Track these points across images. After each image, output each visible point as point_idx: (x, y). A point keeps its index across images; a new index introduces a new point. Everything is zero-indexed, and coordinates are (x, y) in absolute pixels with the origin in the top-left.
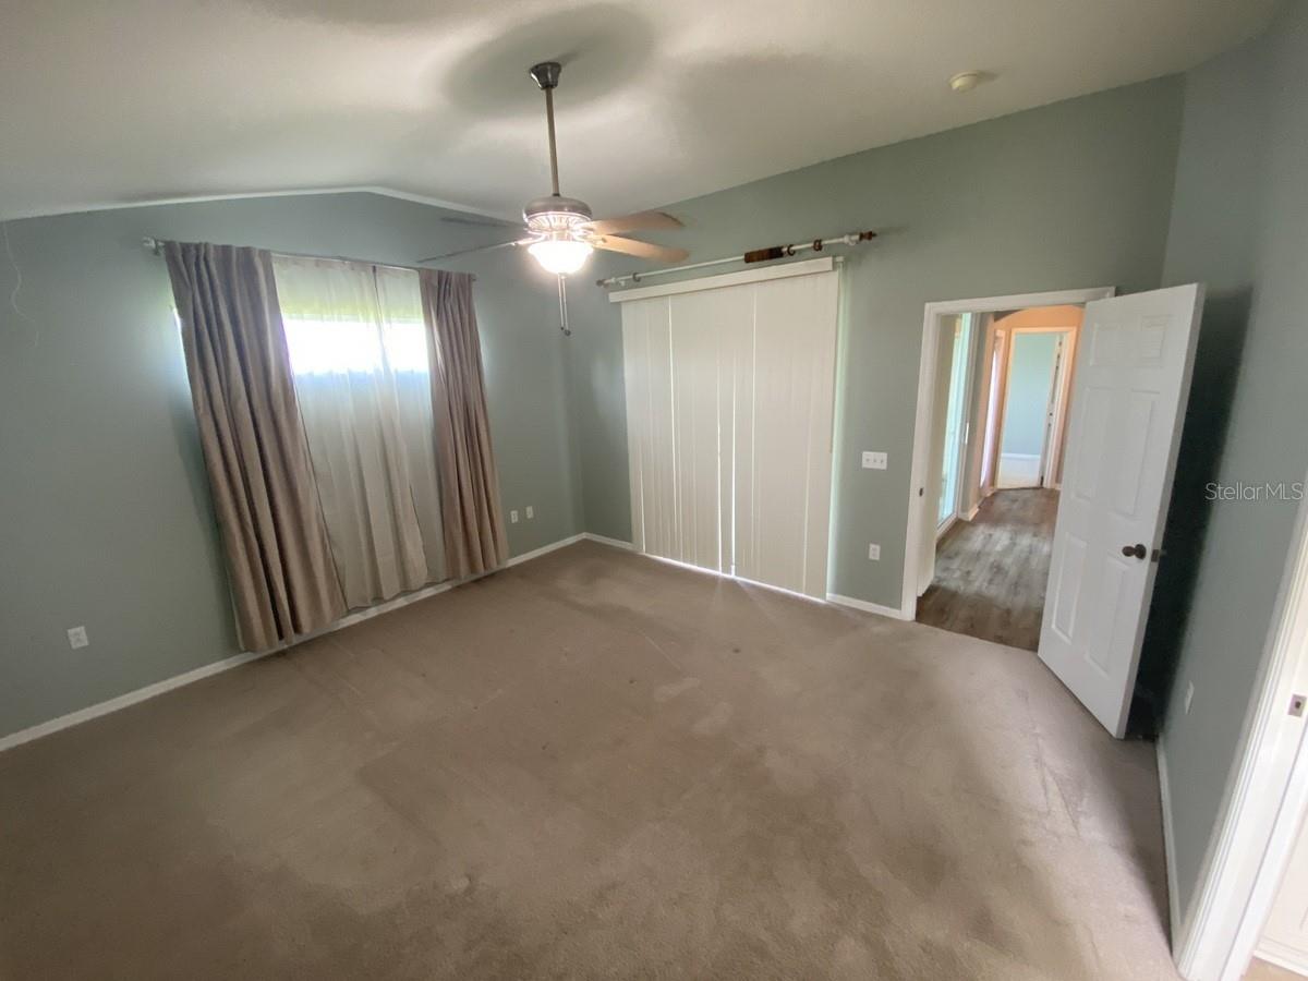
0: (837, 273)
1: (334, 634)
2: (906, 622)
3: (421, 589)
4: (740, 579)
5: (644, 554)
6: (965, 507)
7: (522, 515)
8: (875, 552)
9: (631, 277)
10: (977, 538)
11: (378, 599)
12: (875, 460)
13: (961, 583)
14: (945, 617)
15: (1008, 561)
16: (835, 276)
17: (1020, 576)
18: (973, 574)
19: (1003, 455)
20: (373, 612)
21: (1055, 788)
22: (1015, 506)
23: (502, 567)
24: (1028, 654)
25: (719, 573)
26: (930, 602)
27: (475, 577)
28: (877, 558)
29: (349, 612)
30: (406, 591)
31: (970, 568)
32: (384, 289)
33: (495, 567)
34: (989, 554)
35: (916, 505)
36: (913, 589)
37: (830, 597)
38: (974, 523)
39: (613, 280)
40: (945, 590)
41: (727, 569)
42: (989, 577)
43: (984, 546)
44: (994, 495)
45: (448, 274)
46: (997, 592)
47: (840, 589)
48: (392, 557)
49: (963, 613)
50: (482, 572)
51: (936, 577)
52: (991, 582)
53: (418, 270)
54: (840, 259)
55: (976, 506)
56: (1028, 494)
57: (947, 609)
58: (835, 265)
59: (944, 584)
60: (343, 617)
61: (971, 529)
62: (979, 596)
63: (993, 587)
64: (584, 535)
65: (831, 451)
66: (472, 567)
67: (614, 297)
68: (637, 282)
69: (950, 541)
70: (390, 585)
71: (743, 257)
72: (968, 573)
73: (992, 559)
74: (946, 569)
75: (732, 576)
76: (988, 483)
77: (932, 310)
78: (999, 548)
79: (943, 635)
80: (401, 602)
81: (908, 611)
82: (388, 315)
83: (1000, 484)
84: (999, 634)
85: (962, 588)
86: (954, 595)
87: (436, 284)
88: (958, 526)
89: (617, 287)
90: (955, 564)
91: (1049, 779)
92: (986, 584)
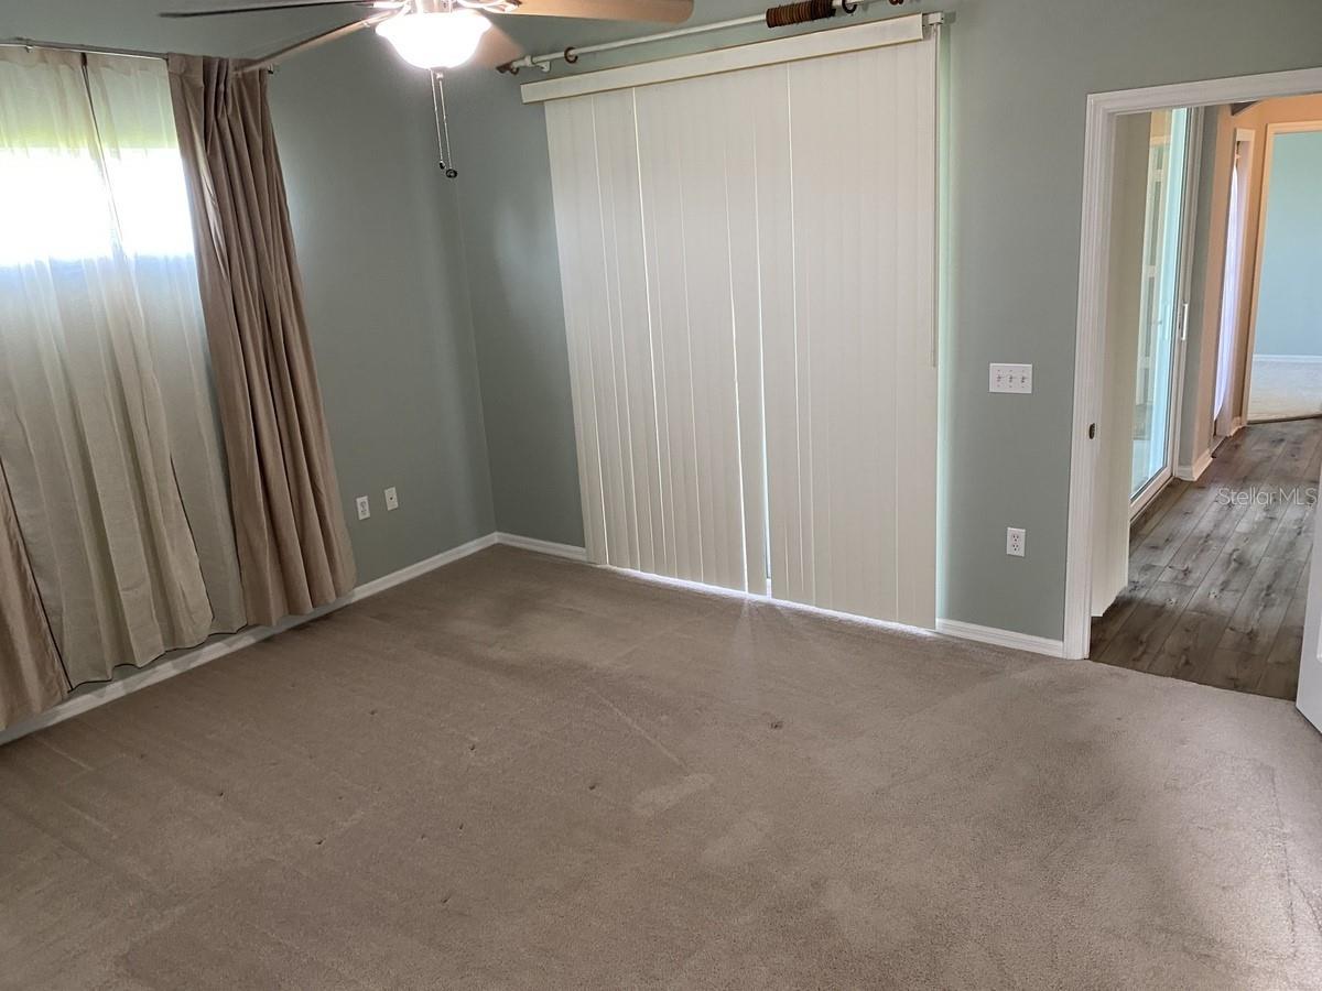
0: (931, 44)
1: (46, 732)
2: (1073, 662)
3: (202, 645)
4: (781, 602)
5: (608, 566)
6: (1185, 459)
7: (377, 503)
8: (1016, 541)
9: (562, 54)
10: (1207, 511)
11: (125, 666)
12: (1011, 378)
13: (1172, 591)
14: (1141, 649)
15: (1258, 549)
16: (929, 48)
17: (1277, 574)
18: (1195, 575)
19: (1256, 358)
20: (116, 690)
21: (1308, 916)
22: (1280, 450)
23: (345, 602)
24: (1281, 703)
25: (744, 594)
26: (1115, 627)
27: (298, 621)
28: (1021, 552)
29: (74, 692)
30: (174, 651)
31: (1189, 564)
32: (105, 97)
33: (332, 601)
34: (1224, 539)
35: (1083, 455)
36: (1084, 604)
37: (941, 625)
38: (1202, 485)
39: (528, 61)
40: (1146, 605)
41: (756, 586)
42: (1222, 578)
43: (1217, 526)
44: (1241, 432)
45: (221, 61)
46: (1235, 604)
47: (957, 611)
48: (146, 588)
49: (1172, 642)
50: (309, 611)
51: (1131, 582)
52: (1224, 586)
53: (167, 57)
54: (935, 18)
55: (1208, 452)
56: (1302, 429)
57: (1144, 637)
58: (926, 28)
59: (1141, 594)
60: (64, 701)
61: (1198, 494)
62: (1203, 610)
63: (1227, 595)
64: (495, 538)
65: (935, 365)
66: (292, 606)
67: (530, 92)
68: (571, 63)
69: (1157, 517)
70: (146, 638)
71: (764, 17)
72: (1186, 572)
73: (1229, 548)
74: (1148, 568)
75: (767, 597)
76: (1229, 410)
77: (1101, 107)
78: (1243, 527)
79: (1136, 679)
80: (167, 670)
81: (1075, 642)
82: (114, 145)
83: (1252, 414)
84: (1234, 674)
85: (1174, 600)
86: (1159, 611)
87: (202, 84)
88: (1174, 491)
89: (536, 74)
90: (1164, 559)
91: (1300, 903)
92: (1215, 590)
